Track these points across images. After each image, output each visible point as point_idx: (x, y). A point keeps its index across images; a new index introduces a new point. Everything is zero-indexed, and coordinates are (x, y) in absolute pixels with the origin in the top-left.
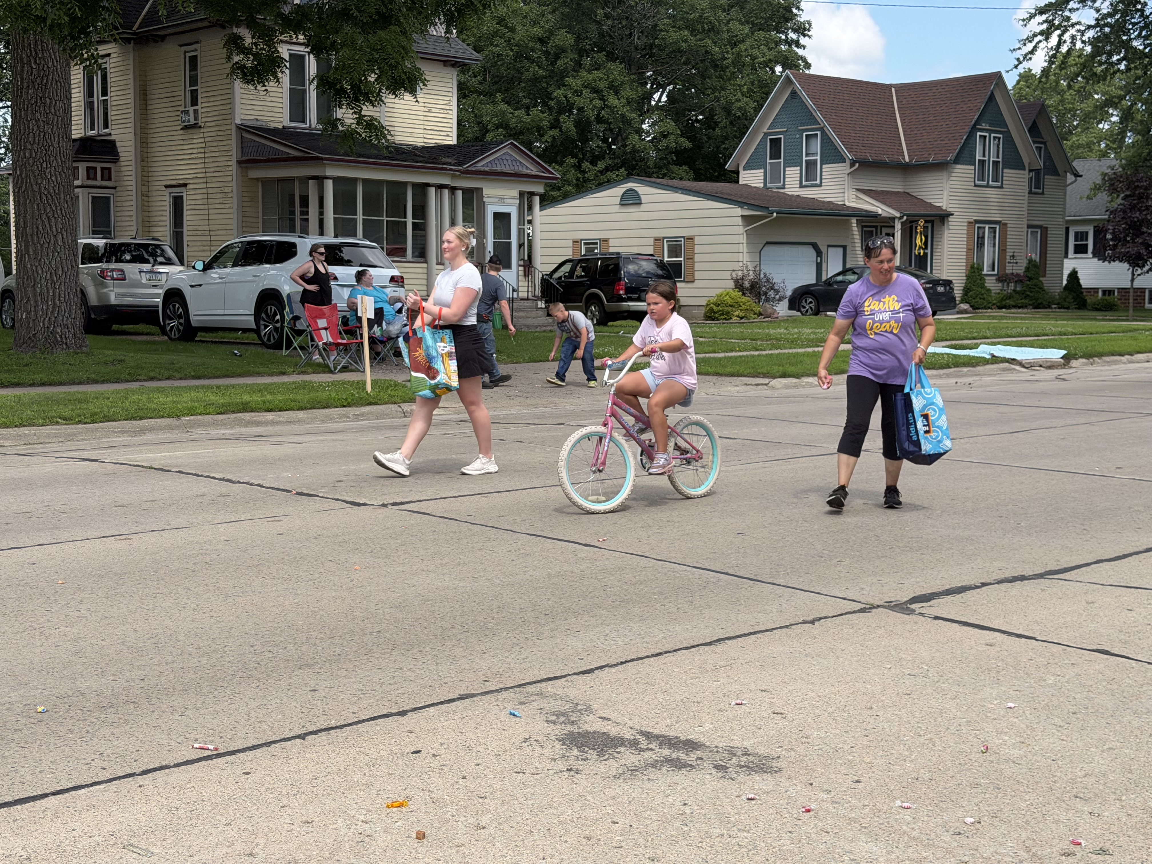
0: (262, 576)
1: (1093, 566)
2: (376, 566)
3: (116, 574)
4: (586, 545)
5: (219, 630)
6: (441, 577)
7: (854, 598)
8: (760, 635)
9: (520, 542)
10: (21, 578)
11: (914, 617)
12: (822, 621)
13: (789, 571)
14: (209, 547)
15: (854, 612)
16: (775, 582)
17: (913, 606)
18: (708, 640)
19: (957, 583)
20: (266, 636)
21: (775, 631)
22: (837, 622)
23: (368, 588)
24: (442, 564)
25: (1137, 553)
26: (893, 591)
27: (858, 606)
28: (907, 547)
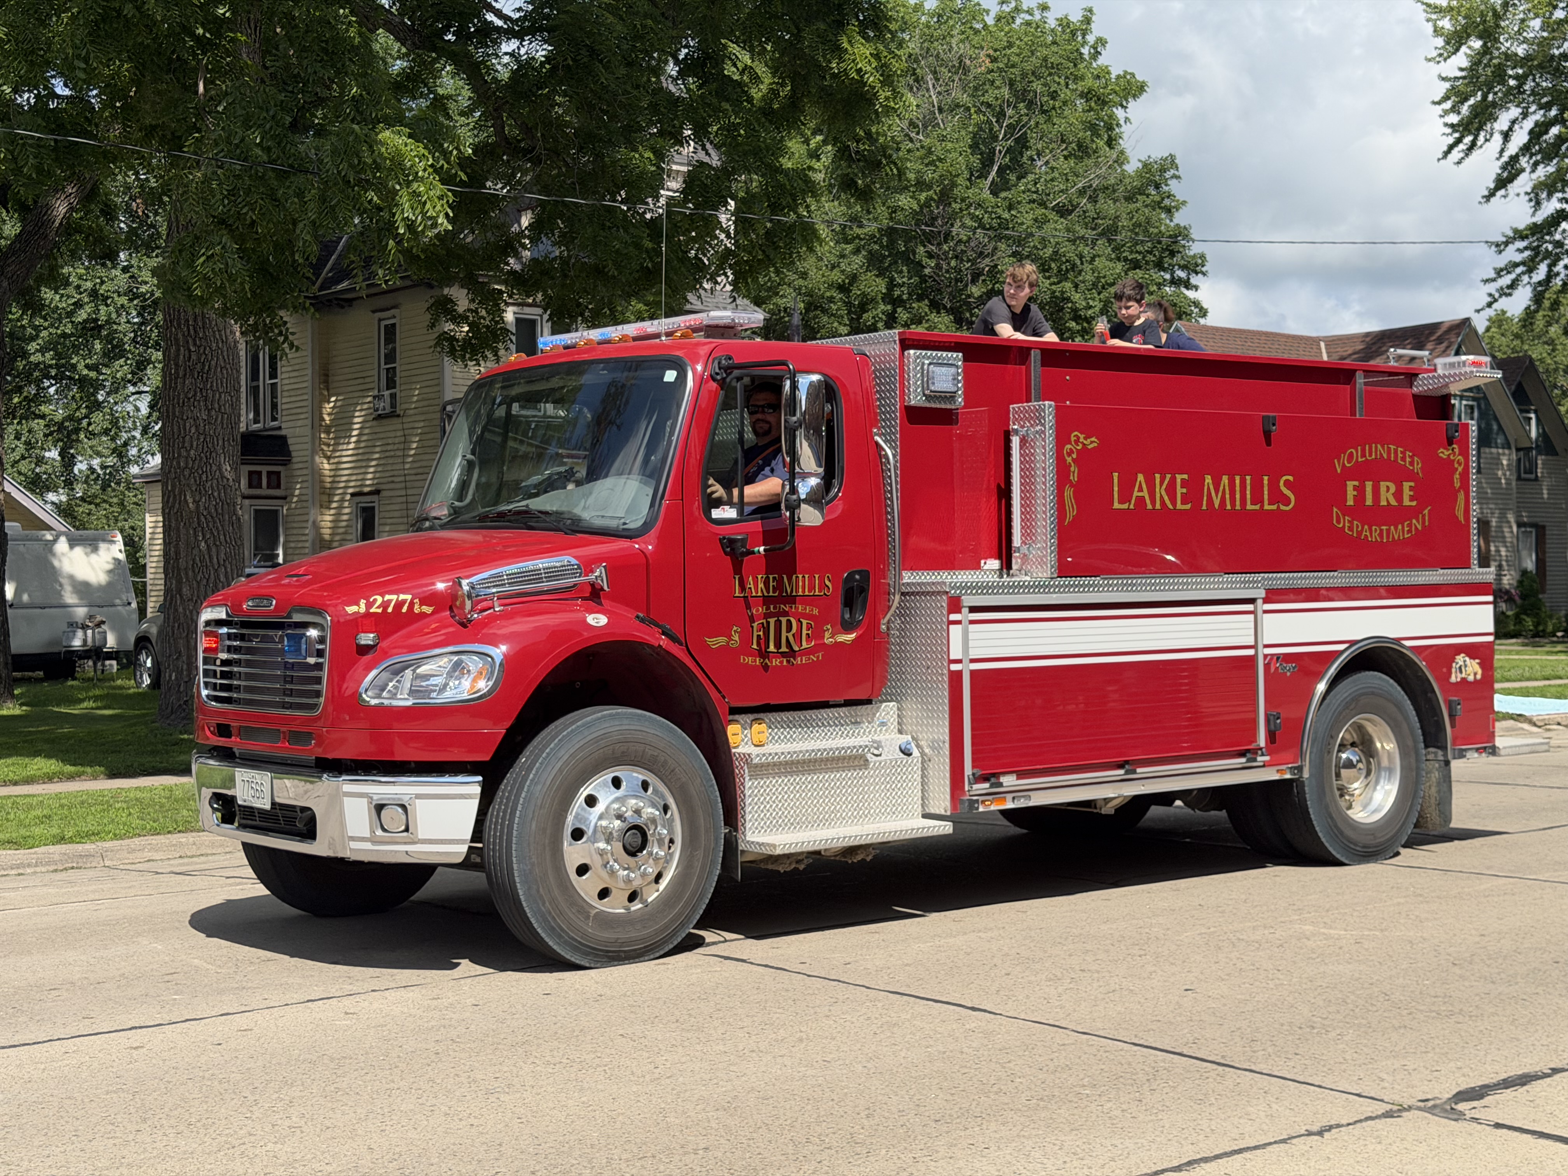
0: (532, 1059)
2: (686, 1044)
3: (332, 1060)
5: (485, 1147)
6: (779, 1060)
7: (1372, 1095)
8: (1247, 1155)
9: (880, 1005)
10: (204, 1068)
11: (1465, 1124)
12: (1334, 1131)
13: (1270, 1050)
14: (453, 1016)
15: (1377, 1117)
16: (1253, 1068)
17: (1461, 1106)
18: (1176, 1163)
19: (1517, 1069)
20: (550, 1157)
21: (1269, 1148)
22: (1356, 1132)
23: (681, 1079)
24: (776, 1040)
26: (1426, 1083)
27: (1382, 1108)
28: (1431, 1011)
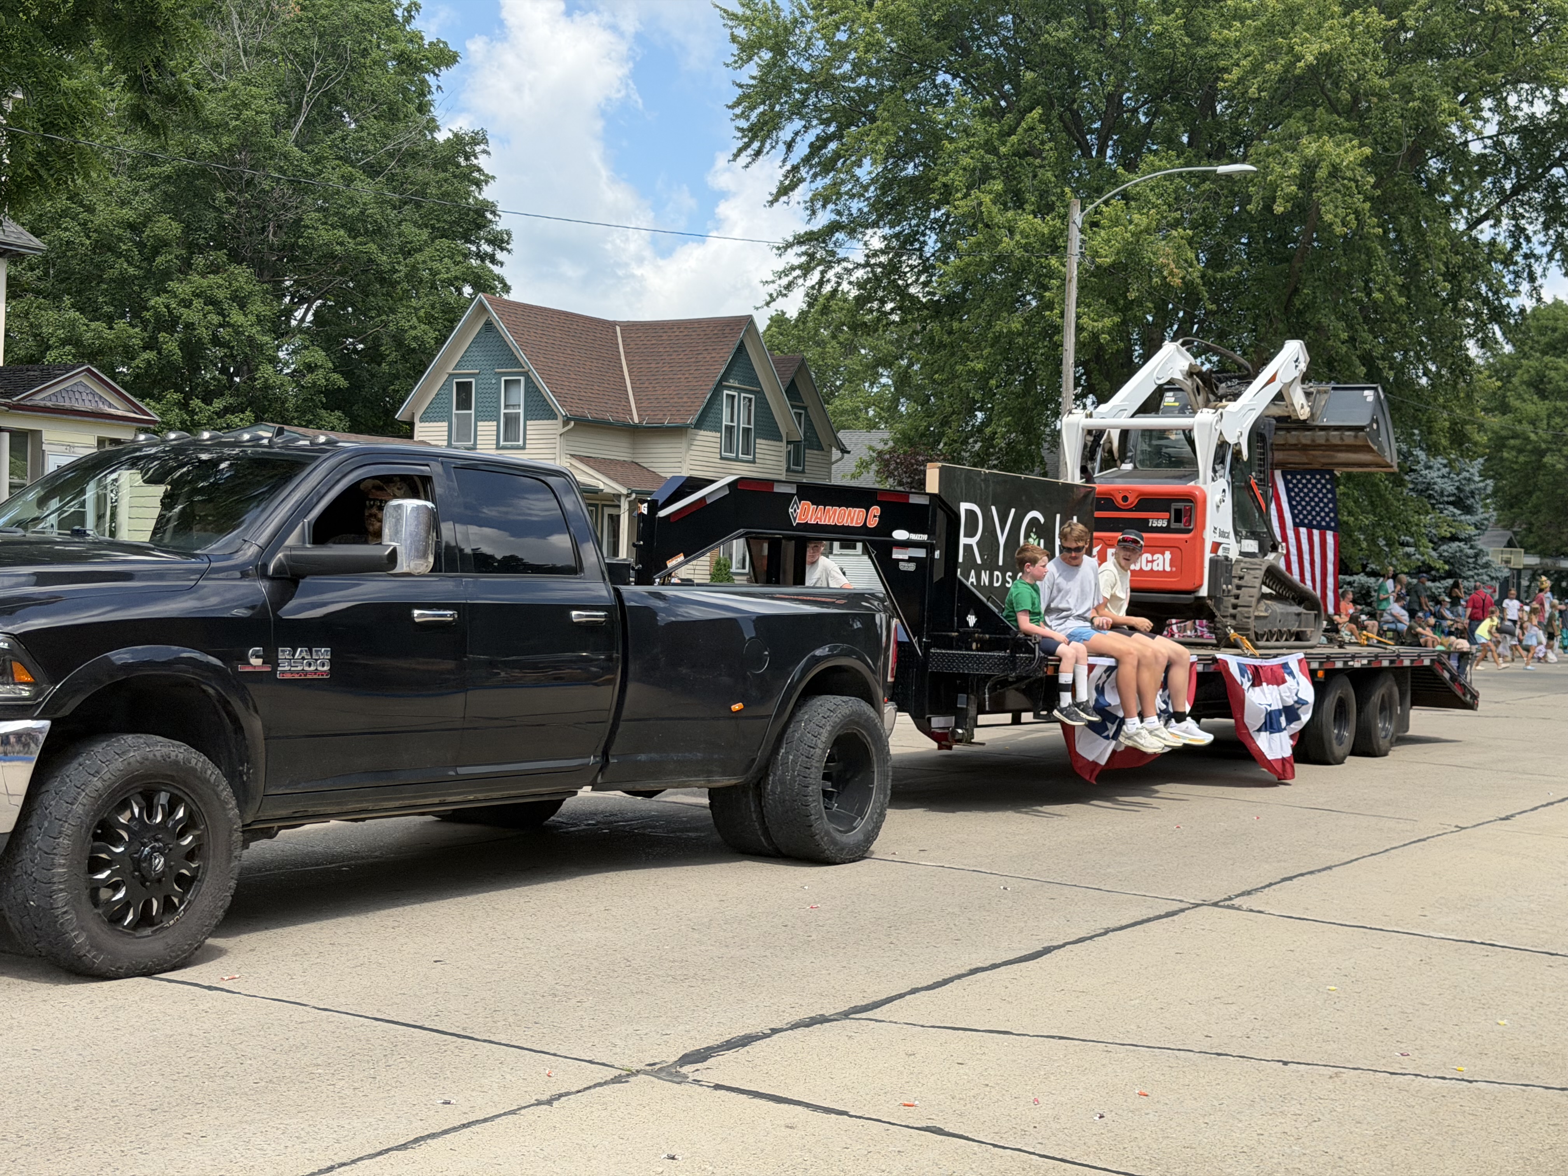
1: (908, 997)
4: (210, 988)
7: (604, 1061)
8: (476, 1128)
11: (687, 1087)
12: (563, 1099)
13: (511, 1020)
15: (606, 1083)
16: (492, 1039)
17: (686, 1069)
18: (401, 1141)
19: (739, 1031)
21: (498, 1120)
22: (583, 1099)
25: (959, 977)
26: (656, 1047)
27: (611, 1073)
28: (668, 976)
